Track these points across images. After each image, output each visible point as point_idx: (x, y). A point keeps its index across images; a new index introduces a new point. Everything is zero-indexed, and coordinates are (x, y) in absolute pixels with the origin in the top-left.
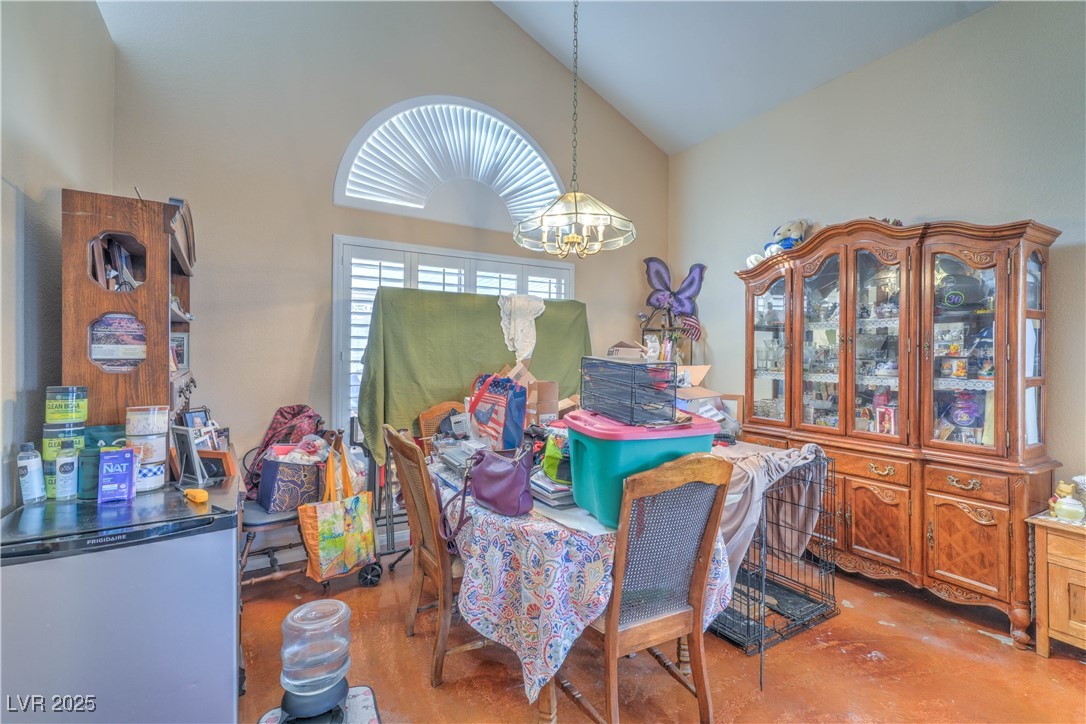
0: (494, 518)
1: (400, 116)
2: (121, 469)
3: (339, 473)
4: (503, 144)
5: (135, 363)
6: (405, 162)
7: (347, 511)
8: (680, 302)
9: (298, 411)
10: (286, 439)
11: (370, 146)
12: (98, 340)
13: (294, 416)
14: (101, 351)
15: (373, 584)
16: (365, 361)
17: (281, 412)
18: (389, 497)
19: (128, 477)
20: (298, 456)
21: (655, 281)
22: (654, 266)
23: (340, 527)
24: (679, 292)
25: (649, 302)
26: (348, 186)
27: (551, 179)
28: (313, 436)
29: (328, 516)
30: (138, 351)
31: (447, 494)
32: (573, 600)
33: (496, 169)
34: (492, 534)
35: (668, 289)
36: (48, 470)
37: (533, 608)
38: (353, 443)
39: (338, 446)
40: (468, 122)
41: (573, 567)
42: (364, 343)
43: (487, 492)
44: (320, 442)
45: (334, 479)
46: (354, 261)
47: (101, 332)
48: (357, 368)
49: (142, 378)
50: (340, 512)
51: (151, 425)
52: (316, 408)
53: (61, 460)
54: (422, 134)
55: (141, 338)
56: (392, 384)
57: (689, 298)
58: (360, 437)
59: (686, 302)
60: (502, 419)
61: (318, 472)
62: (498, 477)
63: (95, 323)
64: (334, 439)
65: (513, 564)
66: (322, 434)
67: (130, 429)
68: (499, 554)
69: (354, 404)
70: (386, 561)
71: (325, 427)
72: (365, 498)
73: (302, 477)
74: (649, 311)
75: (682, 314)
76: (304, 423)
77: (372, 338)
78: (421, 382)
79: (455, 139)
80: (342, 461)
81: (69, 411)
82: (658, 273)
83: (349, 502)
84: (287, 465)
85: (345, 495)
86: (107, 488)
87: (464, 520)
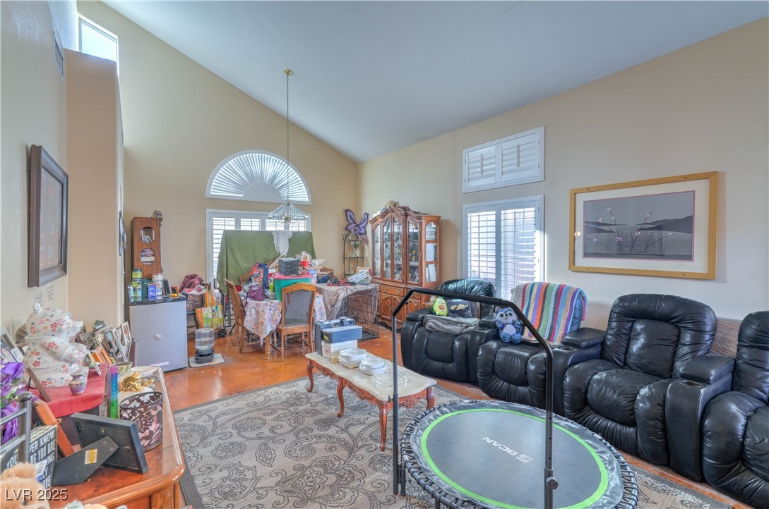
0: (253, 301)
1: (232, 160)
2: (153, 289)
3: (210, 297)
4: (277, 167)
5: (152, 262)
6: (235, 178)
7: (213, 311)
8: (359, 228)
9: (193, 277)
10: (189, 287)
11: (220, 174)
12: (142, 256)
13: (192, 278)
14: (143, 259)
15: (223, 337)
16: (219, 257)
17: (187, 277)
18: (229, 307)
19: (155, 291)
20: (194, 292)
21: (349, 219)
22: (349, 213)
23: (210, 316)
24: (360, 224)
25: (346, 229)
26: (212, 190)
27: (300, 179)
28: (200, 285)
29: (206, 312)
30: (152, 259)
31: (243, 298)
32: (272, 320)
33: (274, 177)
34: (252, 305)
35: (355, 223)
36: (135, 290)
37: (262, 322)
38: (215, 288)
39: (209, 288)
40: (261, 160)
41: (272, 312)
42: (219, 251)
43: (252, 295)
44: (202, 287)
45: (208, 299)
46: (214, 219)
47: (143, 254)
48: (216, 259)
49: (154, 266)
50: (211, 311)
51: (158, 278)
52: (201, 275)
53: (138, 287)
54: (242, 167)
55: (153, 255)
56: (229, 265)
57: (363, 227)
58: (218, 285)
59: (362, 229)
60: (262, 276)
61: (202, 298)
62: (255, 291)
63: (142, 251)
64: (208, 287)
65: (258, 313)
66: (203, 285)
67: (153, 280)
68: (254, 310)
69: (215, 274)
70: (228, 330)
71: (204, 282)
72: (220, 307)
73: (196, 299)
74: (347, 232)
75: (360, 234)
76: (197, 281)
77: (222, 248)
78: (241, 264)
79: (256, 167)
80: (211, 293)
81: (138, 275)
82: (350, 216)
83: (214, 308)
84: (191, 295)
85: (212, 305)
86: (151, 293)
87: (247, 303)
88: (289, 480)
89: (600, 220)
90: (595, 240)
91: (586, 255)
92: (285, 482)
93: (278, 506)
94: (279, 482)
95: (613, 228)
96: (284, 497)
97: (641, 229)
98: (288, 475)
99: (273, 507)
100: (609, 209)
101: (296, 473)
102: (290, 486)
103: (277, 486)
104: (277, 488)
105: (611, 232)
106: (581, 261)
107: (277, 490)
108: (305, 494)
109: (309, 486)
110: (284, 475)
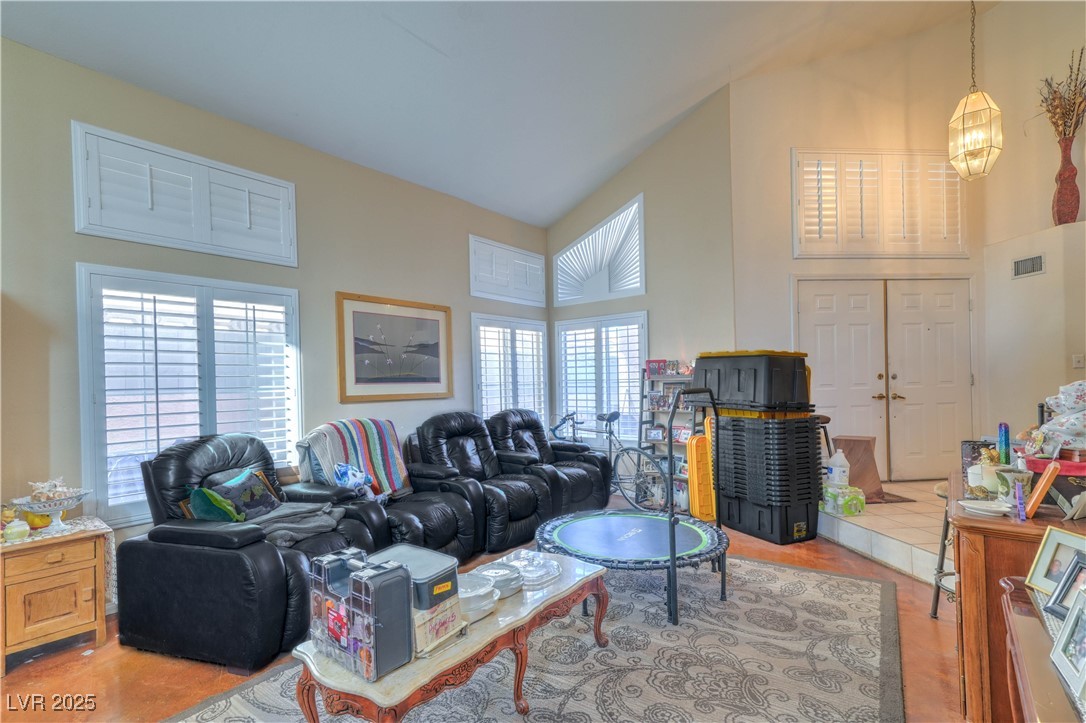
88: (736, 706)
89: (371, 338)
90: (367, 361)
91: (358, 380)
92: (745, 708)
93: (783, 695)
94: (749, 714)
95: (384, 348)
96: (766, 698)
97: (406, 352)
98: (729, 711)
99: (788, 699)
100: (379, 326)
101: (717, 705)
102: (744, 700)
103: (758, 713)
104: (760, 710)
105: (382, 352)
106: (353, 390)
107: (764, 710)
108: (741, 682)
109: (726, 683)
110: (733, 715)
